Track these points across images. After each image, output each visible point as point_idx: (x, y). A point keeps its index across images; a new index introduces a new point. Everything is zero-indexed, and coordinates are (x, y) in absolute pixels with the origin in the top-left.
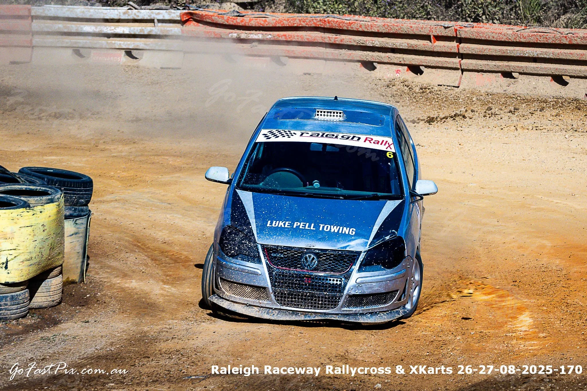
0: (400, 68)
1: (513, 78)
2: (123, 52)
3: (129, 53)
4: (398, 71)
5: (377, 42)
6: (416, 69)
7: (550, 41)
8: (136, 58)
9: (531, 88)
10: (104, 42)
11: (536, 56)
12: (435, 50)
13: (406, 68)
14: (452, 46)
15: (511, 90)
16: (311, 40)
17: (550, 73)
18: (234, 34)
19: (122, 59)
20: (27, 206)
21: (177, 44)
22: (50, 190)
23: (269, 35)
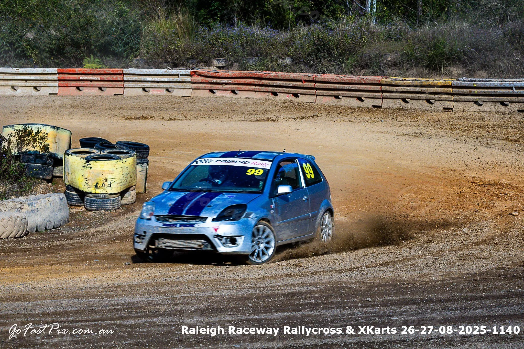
0: (289, 95)
1: (339, 98)
2: (165, 89)
3: (167, 90)
4: (288, 96)
5: (279, 83)
6: (296, 95)
7: (356, 82)
8: (171, 92)
9: (348, 103)
10: (156, 85)
11: (349, 88)
12: (304, 86)
13: (291, 95)
14: (312, 84)
15: (338, 104)
16: (249, 82)
17: (356, 96)
18: (214, 80)
19: (164, 92)
20: (119, 159)
21: (189, 85)
22: (130, 152)
23: (230, 81)
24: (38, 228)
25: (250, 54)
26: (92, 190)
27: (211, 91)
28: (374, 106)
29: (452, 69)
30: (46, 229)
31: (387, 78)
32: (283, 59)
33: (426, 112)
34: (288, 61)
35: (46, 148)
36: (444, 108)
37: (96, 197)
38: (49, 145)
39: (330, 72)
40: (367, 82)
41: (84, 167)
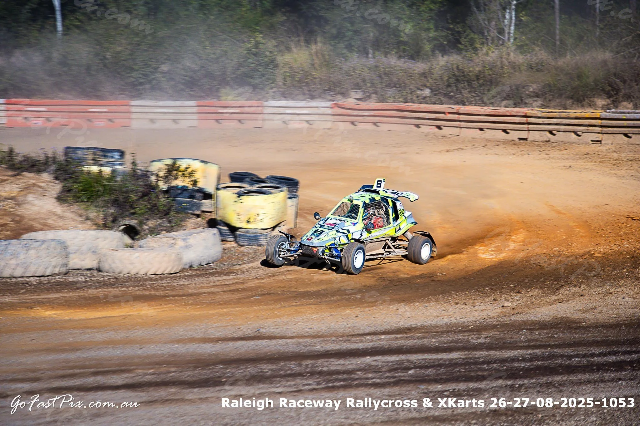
0: (432, 127)
1: (484, 131)
2: (305, 122)
3: (308, 122)
4: (431, 129)
5: (421, 115)
6: (439, 127)
7: (500, 114)
8: (312, 124)
9: (492, 135)
10: (296, 117)
11: (494, 120)
12: (448, 118)
13: (435, 127)
14: (455, 117)
15: (483, 136)
16: (391, 115)
17: (501, 128)
18: (355, 113)
19: (305, 125)
20: (270, 193)
21: (330, 118)
22: (281, 186)
23: (372, 113)
24: (193, 264)
25: (388, 86)
26: (244, 225)
27: (353, 123)
28: (520, 139)
29: (595, 99)
30: (200, 265)
31: (532, 110)
32: (422, 90)
33: (574, 144)
34: (427, 92)
35: (195, 183)
36: (592, 141)
37: (247, 232)
38: (196, 180)
39: (471, 103)
40: (512, 114)
41: (235, 202)
